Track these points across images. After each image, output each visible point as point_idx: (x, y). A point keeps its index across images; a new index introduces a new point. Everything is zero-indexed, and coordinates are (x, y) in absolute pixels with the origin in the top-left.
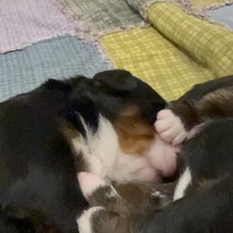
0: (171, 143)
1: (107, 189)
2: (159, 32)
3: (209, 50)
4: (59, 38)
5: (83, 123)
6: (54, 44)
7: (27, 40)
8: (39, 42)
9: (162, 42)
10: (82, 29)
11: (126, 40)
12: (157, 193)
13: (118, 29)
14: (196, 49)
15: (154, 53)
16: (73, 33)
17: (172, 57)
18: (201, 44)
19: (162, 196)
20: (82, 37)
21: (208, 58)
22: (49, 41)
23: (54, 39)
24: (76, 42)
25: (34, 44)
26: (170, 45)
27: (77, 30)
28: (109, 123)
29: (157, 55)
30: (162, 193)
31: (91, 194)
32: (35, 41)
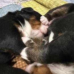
0: (45, 25)
1: (30, 41)
2: (36, 1)
3: (50, 4)
4: (11, 5)
5: (20, 23)
6: (9, 6)
7: (2, 6)
8: (5, 6)
9: (37, 4)
10: (16, 2)
11: (28, 4)
12: (44, 40)
13: (26, 1)
14: (46, 4)
15: (36, 6)
16: (14, 3)
17: (40, 7)
18: (48, 3)
19: (45, 40)
20: (16, 4)
21: (50, 6)
22: (8, 6)
23: (9, 5)
24: (15, 5)
25: (4, 7)
26: (40, 4)
27: (15, 2)
28: (28, 22)
29: (36, 7)
30: (45, 39)
31: (26, 43)
32: (4, 6)
